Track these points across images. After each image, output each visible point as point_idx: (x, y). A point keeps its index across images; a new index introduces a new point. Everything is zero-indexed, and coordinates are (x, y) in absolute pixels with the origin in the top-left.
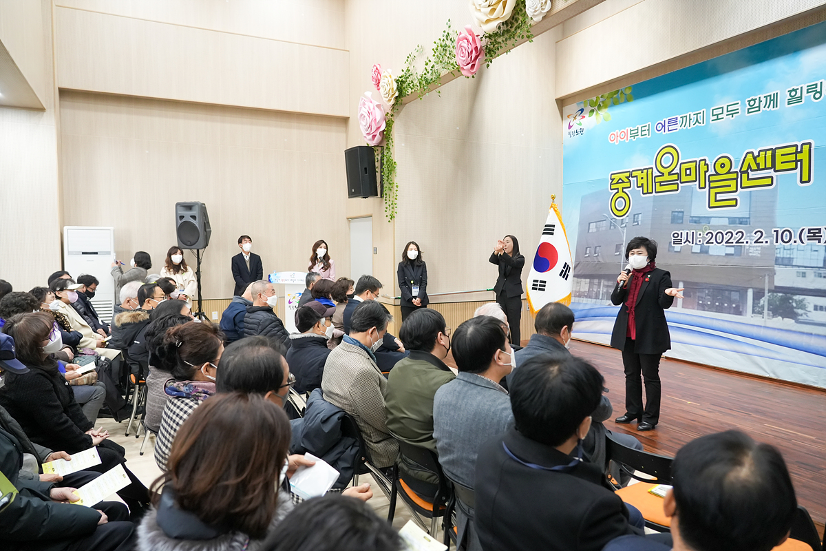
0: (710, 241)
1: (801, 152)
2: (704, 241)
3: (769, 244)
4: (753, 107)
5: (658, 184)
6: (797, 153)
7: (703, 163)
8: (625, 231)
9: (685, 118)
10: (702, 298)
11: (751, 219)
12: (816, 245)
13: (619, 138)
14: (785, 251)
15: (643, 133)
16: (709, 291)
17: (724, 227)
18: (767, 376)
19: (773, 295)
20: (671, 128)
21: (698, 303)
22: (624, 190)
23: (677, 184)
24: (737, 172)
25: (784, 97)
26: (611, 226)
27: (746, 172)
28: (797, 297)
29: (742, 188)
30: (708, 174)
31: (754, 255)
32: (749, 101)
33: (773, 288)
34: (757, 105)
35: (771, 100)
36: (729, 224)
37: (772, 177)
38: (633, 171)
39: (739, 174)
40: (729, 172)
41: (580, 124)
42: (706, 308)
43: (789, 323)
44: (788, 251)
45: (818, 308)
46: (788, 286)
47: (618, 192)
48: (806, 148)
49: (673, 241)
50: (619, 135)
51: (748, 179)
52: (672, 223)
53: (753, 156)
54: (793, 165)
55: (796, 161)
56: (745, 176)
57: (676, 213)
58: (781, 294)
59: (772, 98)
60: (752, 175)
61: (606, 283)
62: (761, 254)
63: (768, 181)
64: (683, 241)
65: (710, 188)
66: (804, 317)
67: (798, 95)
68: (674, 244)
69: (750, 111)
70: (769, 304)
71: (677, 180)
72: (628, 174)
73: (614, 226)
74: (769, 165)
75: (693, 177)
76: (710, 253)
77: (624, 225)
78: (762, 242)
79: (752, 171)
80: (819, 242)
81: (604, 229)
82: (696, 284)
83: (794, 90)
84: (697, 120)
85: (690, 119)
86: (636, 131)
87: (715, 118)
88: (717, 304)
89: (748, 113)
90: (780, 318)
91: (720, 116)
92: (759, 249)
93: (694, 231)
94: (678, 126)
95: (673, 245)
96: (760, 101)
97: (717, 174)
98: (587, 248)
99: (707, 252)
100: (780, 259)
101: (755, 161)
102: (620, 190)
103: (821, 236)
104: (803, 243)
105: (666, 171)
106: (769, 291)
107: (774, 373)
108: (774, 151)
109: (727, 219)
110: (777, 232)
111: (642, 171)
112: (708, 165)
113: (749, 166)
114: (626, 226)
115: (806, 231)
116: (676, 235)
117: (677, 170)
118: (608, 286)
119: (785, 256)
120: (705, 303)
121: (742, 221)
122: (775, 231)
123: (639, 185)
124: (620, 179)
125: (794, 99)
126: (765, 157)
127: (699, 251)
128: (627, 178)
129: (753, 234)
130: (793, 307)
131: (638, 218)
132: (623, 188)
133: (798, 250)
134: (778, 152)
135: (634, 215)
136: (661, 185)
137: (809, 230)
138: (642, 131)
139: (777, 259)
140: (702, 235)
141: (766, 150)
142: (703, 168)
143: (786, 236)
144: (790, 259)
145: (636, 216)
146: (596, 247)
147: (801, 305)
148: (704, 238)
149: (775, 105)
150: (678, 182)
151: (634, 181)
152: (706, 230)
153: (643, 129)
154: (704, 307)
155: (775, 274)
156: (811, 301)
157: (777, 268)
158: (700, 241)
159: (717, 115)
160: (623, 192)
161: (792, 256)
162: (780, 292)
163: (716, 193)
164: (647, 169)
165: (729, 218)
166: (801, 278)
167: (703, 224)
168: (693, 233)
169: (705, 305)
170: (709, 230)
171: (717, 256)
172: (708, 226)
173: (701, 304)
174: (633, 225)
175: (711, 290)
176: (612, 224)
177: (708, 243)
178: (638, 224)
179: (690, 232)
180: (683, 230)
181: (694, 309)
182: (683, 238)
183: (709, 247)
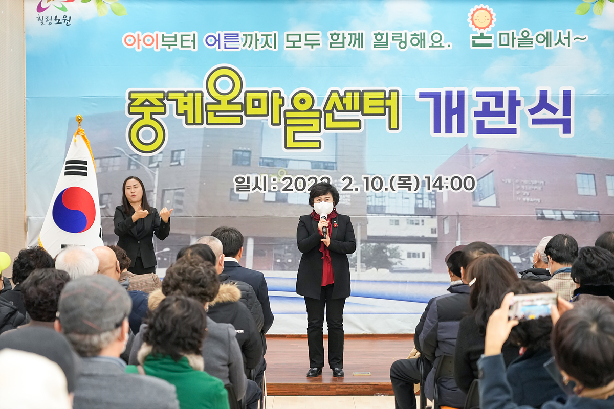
0: (288, 188)
1: (389, 98)
2: (280, 187)
3: (359, 191)
4: (336, 41)
5: (211, 115)
6: (385, 98)
7: (276, 95)
8: (157, 173)
9: (249, 37)
10: (280, 255)
11: (339, 165)
12: (407, 193)
13: (141, 43)
14: (377, 199)
15: (185, 44)
17: (306, 172)
18: (362, 333)
19: (366, 246)
20: (228, 45)
21: (276, 262)
22: (154, 116)
23: (241, 116)
24: (320, 111)
25: (369, 39)
26: (130, 165)
27: (331, 112)
28: (391, 246)
29: (326, 128)
30: (283, 109)
31: (344, 203)
32: (332, 35)
33: (366, 238)
34: (340, 40)
35: (356, 39)
36: (312, 168)
37: (360, 121)
38: (169, 92)
39: (323, 113)
40: (310, 110)
41: (64, 9)
42: (287, 267)
43: (384, 273)
44: (380, 199)
45: (412, 255)
46: (382, 235)
47: (143, 118)
48: (394, 95)
49: (236, 187)
50: (141, 38)
51: (334, 120)
52: (234, 164)
53: (339, 95)
54: (381, 111)
55: (385, 107)
56: (329, 116)
57: (240, 153)
58: (374, 244)
59: (357, 38)
60: (337, 115)
62: (351, 202)
63: (356, 124)
64: (251, 188)
65: (286, 125)
66: (399, 265)
67: (384, 40)
68: (238, 190)
69: (333, 45)
70: (362, 256)
71: (241, 111)
72: (161, 96)
73: (137, 166)
74: (356, 107)
75: (263, 110)
76: (290, 201)
77: (155, 165)
78: (352, 190)
79: (338, 111)
80: (410, 190)
81: (116, 169)
82: (272, 239)
83: (379, 34)
84: (267, 42)
85: (257, 40)
86: (173, 39)
87: (291, 44)
89: (331, 47)
90: (374, 269)
91: (296, 44)
92: (349, 196)
93: (267, 176)
94: (240, 45)
95: (236, 192)
96: (344, 38)
97: (296, 110)
99: (284, 201)
100: (372, 207)
101: (342, 101)
102: (147, 116)
103: (411, 184)
104: (394, 190)
105: (224, 99)
106: (362, 242)
107: (370, 329)
108: (361, 94)
109: (310, 163)
110: (367, 179)
111: (186, 94)
112: (283, 99)
113: (334, 106)
114: (158, 166)
115: (396, 179)
116: (240, 180)
117: (240, 99)
119: (377, 204)
120: (285, 261)
121: (327, 166)
122: (364, 178)
123: (181, 111)
124: (147, 100)
125: (380, 43)
126: (353, 98)
127: (274, 200)
128: (160, 100)
129: (341, 180)
130: (387, 257)
131: (179, 156)
132: (152, 114)
133: (389, 198)
134: (367, 96)
135: (173, 152)
136: (215, 116)
137: (400, 177)
138: (182, 41)
139: (369, 208)
140: (277, 181)
141: (353, 92)
142: (277, 102)
143: (377, 183)
144: (382, 207)
145: (176, 153)
146: (102, 195)
147: (395, 254)
148: (280, 184)
149: (361, 45)
150: (243, 114)
151: (171, 106)
152: (283, 175)
153: (184, 38)
154: (283, 266)
155: (368, 223)
156: (404, 248)
157: (369, 217)
158: (274, 188)
159: (294, 42)
160: (152, 118)
161: (384, 204)
162: (373, 242)
163: (294, 133)
164: (194, 93)
165: (312, 162)
166: (394, 227)
167: (278, 167)
168: (265, 178)
169: (285, 264)
170: (287, 174)
171: (298, 204)
172: (285, 170)
173: (279, 263)
174: (171, 166)
175: (293, 245)
176: (132, 163)
177: (285, 189)
178: (179, 164)
179: (261, 176)
180: (251, 174)
181: (269, 270)
182: (250, 184)
183: (287, 194)
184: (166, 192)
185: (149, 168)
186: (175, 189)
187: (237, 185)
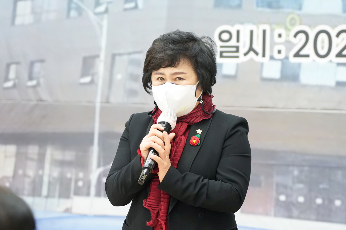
0: (302, 53)
2: (288, 50)
8: (105, 23)
10: (285, 187)
16: (301, 172)
17: (333, 19)
21: (277, 200)
26: (69, 9)
42: (295, 212)
49: (218, 51)
52: (216, 5)
61: (59, 155)
64: (242, 51)
68: (221, 56)
76: (305, 78)
77: (101, 9)
88: (319, 201)
93: (267, 27)
95: (218, 59)
98: (8, 66)
99: (295, 78)
114: (106, 11)
116: (225, 36)
118: (62, 164)
120: (293, 199)
127: (277, 75)
140: (284, 37)
146: (32, 64)
148: (289, 44)
152: (293, 25)
158: (279, 52)
167: (286, 10)
168: (264, 32)
169: (293, 204)
170: (301, 24)
171: (317, 86)
172: (299, 15)
173: (284, 202)
174: (125, 10)
175: (306, 169)
176: (73, 6)
177: (297, 55)
178: (136, 7)
179: (258, 28)
180: (242, 23)
181: (266, 214)
182: (240, 44)
183: (299, 65)
184: (117, 58)
185: (96, 14)
186: (130, 54)
187: (221, 47)
